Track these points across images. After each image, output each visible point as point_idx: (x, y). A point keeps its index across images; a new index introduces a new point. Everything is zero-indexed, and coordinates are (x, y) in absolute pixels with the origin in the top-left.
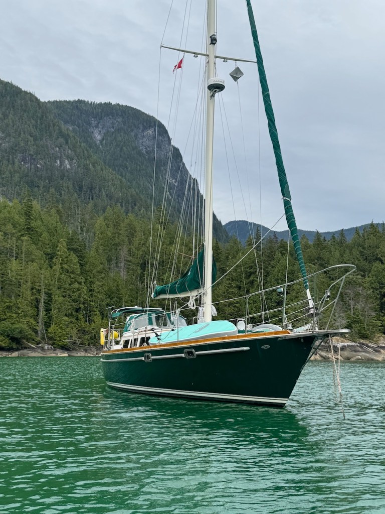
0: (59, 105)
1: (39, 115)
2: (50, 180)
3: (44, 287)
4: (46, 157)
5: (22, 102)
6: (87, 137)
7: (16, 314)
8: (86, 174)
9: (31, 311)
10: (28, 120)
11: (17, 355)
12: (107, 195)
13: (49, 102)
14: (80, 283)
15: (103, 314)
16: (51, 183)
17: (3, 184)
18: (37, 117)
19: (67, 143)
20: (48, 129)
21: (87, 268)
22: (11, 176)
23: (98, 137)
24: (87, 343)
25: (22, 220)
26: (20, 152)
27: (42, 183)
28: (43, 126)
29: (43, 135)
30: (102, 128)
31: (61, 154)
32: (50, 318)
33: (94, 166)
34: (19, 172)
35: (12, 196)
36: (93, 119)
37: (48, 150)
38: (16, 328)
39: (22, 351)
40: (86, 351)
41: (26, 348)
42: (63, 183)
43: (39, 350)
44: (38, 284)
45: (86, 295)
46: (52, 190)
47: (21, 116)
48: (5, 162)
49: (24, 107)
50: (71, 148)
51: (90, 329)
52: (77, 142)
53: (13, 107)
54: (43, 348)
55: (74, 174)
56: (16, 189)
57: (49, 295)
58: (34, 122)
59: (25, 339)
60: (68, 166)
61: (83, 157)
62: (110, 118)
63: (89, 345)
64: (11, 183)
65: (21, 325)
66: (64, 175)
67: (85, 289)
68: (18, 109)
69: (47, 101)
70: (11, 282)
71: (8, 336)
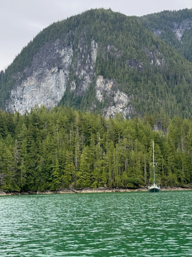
0: (151, 17)
1: (138, 32)
2: (148, 75)
3: (145, 162)
4: (144, 59)
5: (127, 24)
6: (171, 36)
7: (135, 174)
8: (171, 67)
9: (141, 172)
10: (132, 37)
11: (137, 191)
12: (187, 80)
13: (144, 16)
14: (161, 158)
15: (173, 171)
16: (149, 77)
17: (119, 82)
18: (137, 33)
19: (157, 47)
20: (144, 40)
21: (164, 150)
22: (124, 76)
23: (179, 35)
24: (166, 185)
25: (134, 131)
26: (128, 59)
27: (143, 78)
28: (141, 39)
29: (141, 45)
30: (182, 28)
31: (154, 56)
32: (149, 174)
33: (176, 61)
34: (128, 73)
35: (125, 89)
36: (175, 23)
37: (145, 55)
38: (136, 180)
39: (139, 189)
40: (166, 188)
41: (140, 188)
42: (156, 76)
43: (146, 188)
44: (143, 160)
45: (164, 163)
46: (150, 82)
47: (127, 35)
48: (119, 67)
49: (128, 28)
50: (161, 51)
51: (167, 178)
52: (164, 46)
53: (122, 29)
54: (147, 187)
55: (163, 69)
56: (127, 84)
57: (148, 164)
58: (135, 37)
59: (139, 184)
60: (159, 64)
61: (168, 55)
62: (187, 20)
63: (167, 186)
64: (124, 80)
65: (137, 178)
66: (157, 71)
67: (163, 160)
68: (125, 30)
69: (142, 16)
70: (132, 160)
71: (133, 183)
